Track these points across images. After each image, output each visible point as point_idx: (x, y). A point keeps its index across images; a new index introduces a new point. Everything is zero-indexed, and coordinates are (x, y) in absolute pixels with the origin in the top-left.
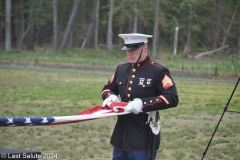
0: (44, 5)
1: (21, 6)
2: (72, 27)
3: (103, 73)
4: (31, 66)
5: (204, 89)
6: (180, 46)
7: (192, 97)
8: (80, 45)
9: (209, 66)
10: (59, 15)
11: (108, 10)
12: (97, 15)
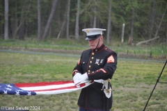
0: (31, 8)
1: (15, 9)
2: (51, 23)
3: (72, 55)
4: (22, 51)
5: (142, 66)
6: (126, 37)
7: (134, 72)
8: (56, 36)
9: (146, 51)
10: (42, 15)
11: (76, 12)
12: (68, 16)
